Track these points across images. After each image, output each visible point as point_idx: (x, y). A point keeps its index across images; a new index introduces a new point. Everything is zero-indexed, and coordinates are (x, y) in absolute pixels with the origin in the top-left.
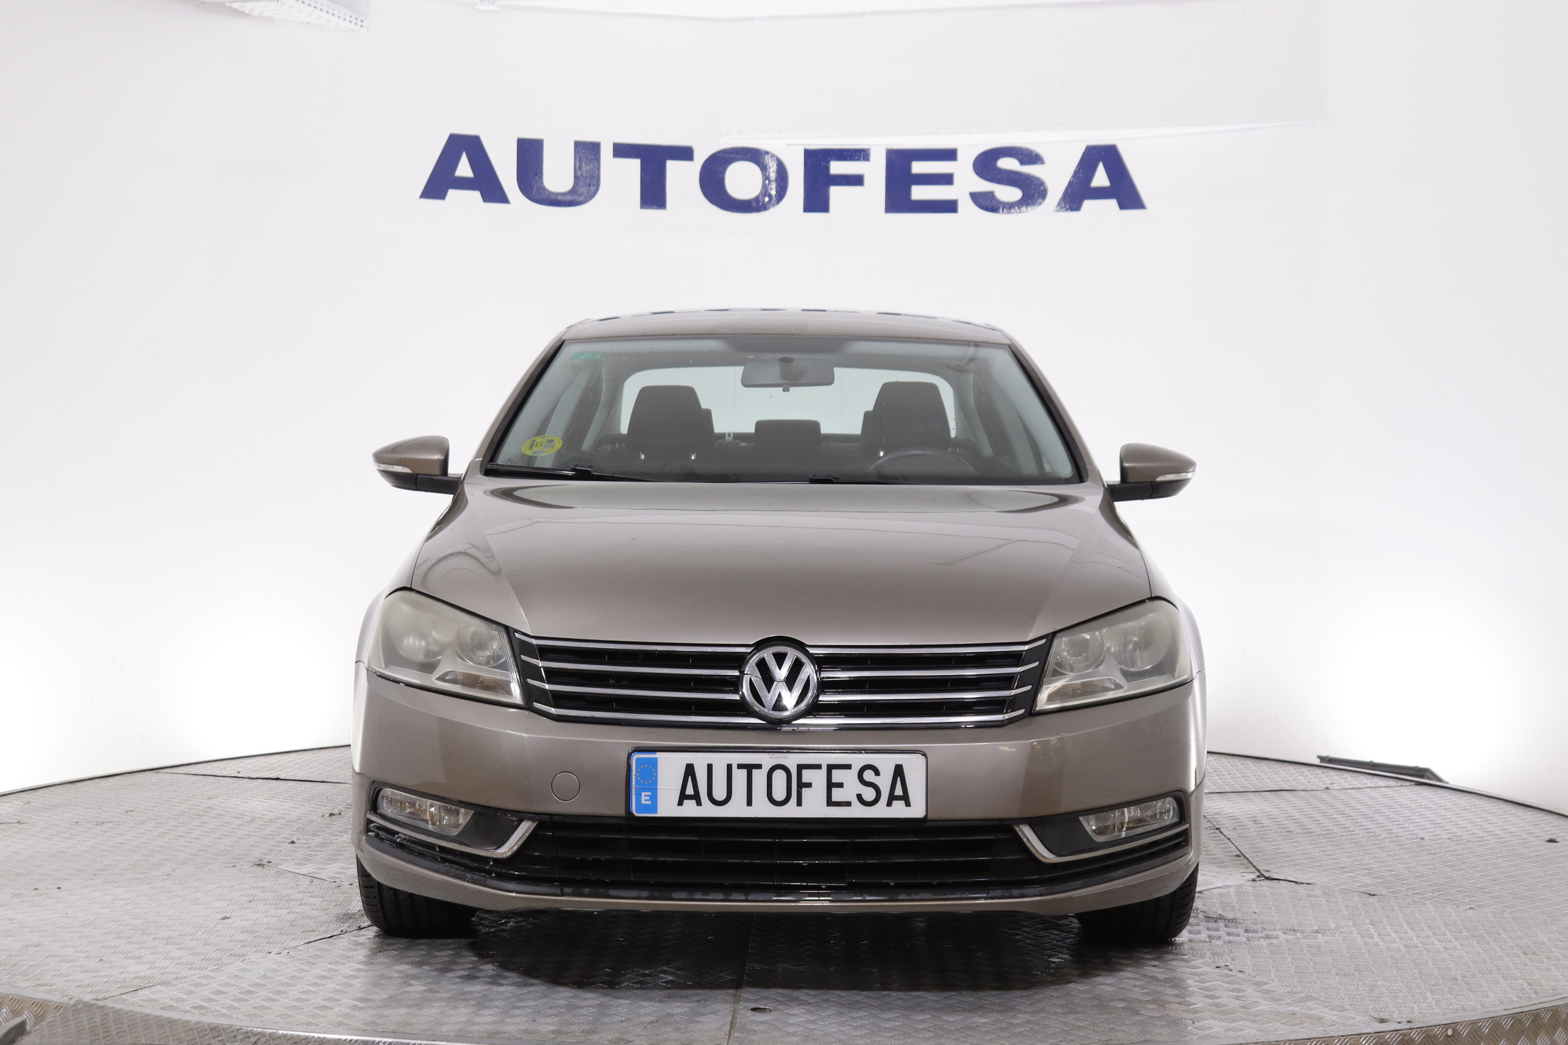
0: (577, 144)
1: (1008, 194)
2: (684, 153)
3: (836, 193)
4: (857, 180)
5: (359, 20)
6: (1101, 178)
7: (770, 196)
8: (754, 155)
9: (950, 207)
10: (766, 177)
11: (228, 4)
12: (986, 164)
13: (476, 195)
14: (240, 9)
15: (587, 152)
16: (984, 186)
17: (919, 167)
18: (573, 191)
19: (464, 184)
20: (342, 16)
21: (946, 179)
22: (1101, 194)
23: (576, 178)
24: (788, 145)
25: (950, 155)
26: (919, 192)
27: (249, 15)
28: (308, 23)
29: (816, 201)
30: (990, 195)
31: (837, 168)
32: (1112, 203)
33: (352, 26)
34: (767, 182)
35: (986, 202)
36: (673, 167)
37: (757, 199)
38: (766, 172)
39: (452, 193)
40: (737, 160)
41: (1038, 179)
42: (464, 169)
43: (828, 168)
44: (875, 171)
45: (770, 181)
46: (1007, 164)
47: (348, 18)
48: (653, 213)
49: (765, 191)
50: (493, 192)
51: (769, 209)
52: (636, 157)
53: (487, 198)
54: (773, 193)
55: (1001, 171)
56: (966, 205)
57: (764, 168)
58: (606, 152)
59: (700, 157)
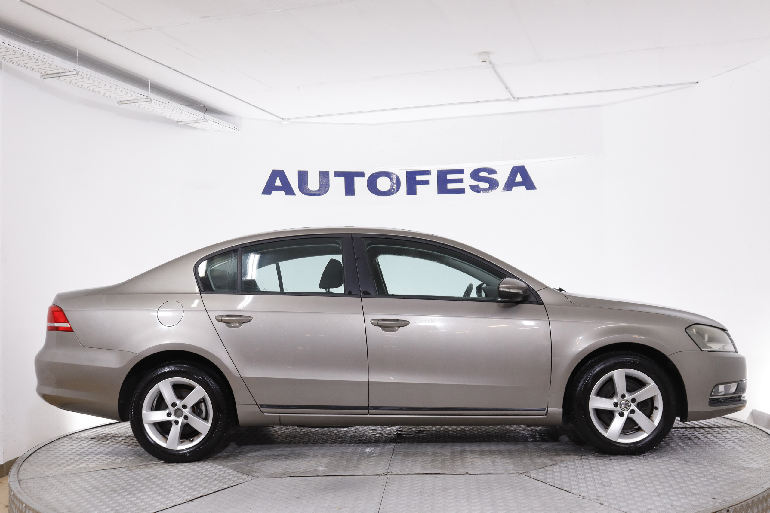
0: (320, 172)
1: (484, 185)
2: (361, 174)
3: (419, 187)
4: (426, 182)
5: (238, 129)
6: (519, 178)
7: (394, 189)
8: (387, 174)
9: (462, 191)
10: (392, 182)
11: (188, 124)
12: (475, 175)
13: (283, 193)
14: (193, 126)
15: (324, 175)
16: (475, 183)
17: (450, 177)
18: (319, 190)
19: (278, 188)
20: (231, 127)
21: (460, 181)
22: (519, 184)
23: (320, 185)
24: (400, 170)
25: (461, 171)
26: (450, 186)
27: (196, 128)
28: (219, 130)
29: (411, 191)
30: (477, 186)
31: (419, 178)
32: (524, 188)
33: (235, 131)
34: (393, 184)
35: (476, 189)
36: (357, 179)
37: (389, 191)
38: (392, 180)
39: (273, 192)
40: (381, 176)
41: (495, 179)
42: (278, 183)
43: (415, 178)
44: (433, 179)
45: (394, 183)
46: (483, 174)
47: (233, 128)
48: (350, 197)
49: (392, 188)
50: (289, 191)
51: (393, 194)
52: (343, 177)
53: (287, 194)
54: (395, 188)
55: (481, 177)
56: (468, 190)
57: (391, 179)
58: (332, 175)
59: (367, 176)
